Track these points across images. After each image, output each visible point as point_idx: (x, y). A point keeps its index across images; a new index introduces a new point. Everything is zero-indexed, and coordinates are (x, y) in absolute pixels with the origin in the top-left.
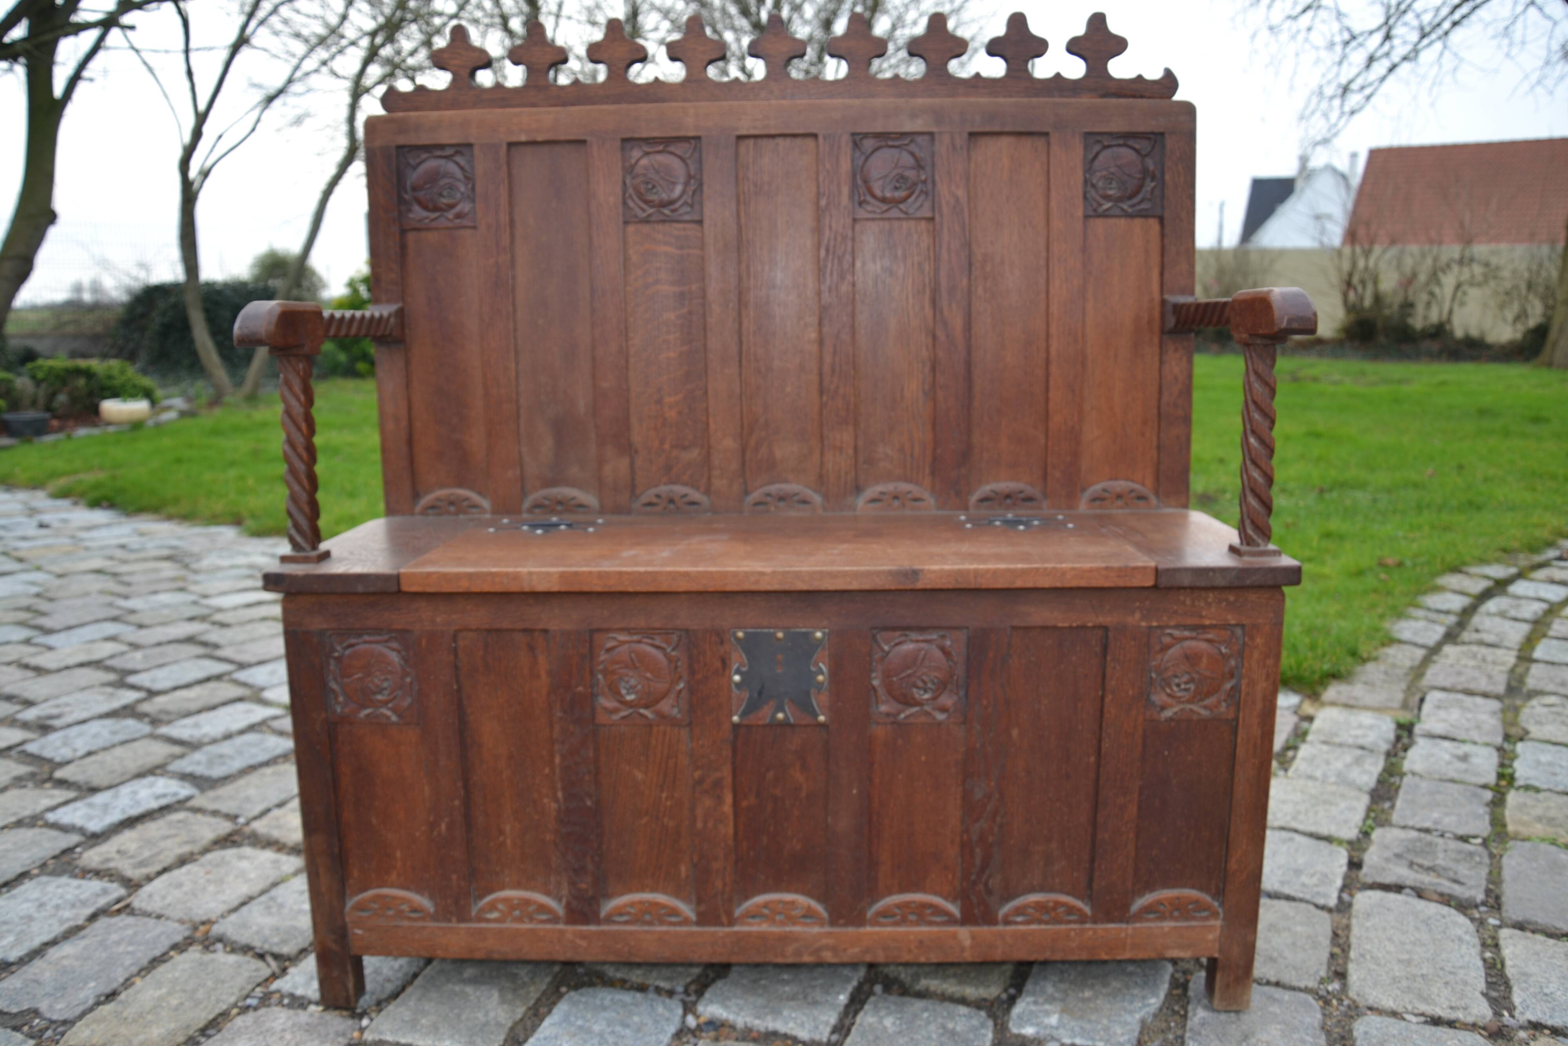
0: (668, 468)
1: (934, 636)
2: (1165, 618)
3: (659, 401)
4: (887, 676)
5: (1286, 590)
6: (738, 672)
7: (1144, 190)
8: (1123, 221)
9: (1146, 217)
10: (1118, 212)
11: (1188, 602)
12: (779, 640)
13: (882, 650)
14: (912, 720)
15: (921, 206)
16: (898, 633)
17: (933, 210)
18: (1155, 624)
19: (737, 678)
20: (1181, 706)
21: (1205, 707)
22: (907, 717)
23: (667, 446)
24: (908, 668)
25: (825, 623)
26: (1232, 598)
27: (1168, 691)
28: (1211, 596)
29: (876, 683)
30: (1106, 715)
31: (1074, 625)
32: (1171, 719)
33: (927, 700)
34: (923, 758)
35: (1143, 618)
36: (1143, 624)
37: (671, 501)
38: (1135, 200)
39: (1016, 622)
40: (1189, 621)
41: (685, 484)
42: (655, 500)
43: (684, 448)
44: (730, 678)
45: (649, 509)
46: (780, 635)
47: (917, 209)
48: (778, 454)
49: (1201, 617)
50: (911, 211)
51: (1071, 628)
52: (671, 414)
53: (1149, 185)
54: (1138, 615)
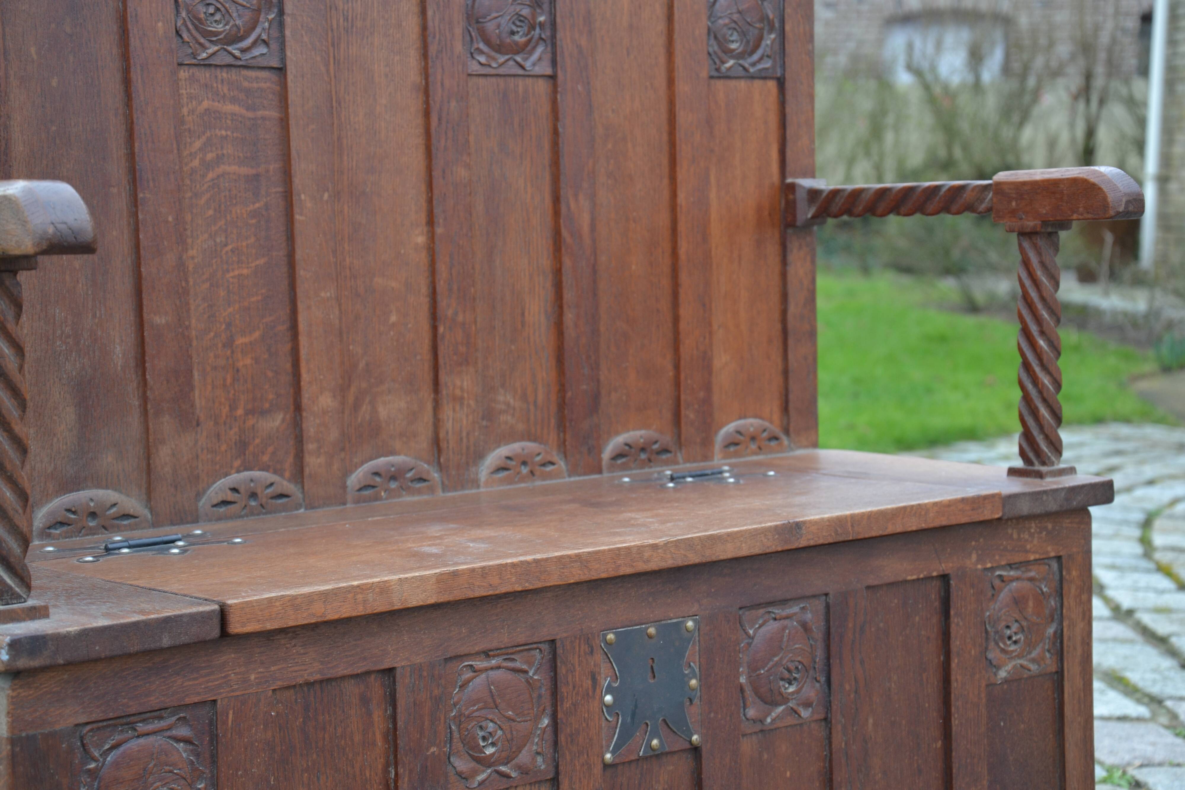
0: (242, 445)
1: (795, 609)
2: (997, 557)
3: (229, 343)
4: (753, 668)
5: (1094, 510)
6: (610, 690)
7: (763, 44)
8: (742, 84)
9: (765, 78)
10: (741, 72)
11: (1015, 536)
12: (650, 637)
13: (747, 633)
14: (779, 724)
15: (540, 59)
16: (761, 611)
17: (554, 63)
18: (989, 565)
19: (608, 698)
20: (1013, 663)
21: (1033, 661)
22: (773, 720)
23: (240, 412)
24: (775, 655)
25: (695, 608)
26: (1050, 526)
27: (1002, 645)
28: (1033, 526)
29: (743, 680)
30: (954, 685)
31: (922, 576)
32: (1006, 681)
33: (793, 693)
34: (788, 774)
35: (979, 560)
36: (979, 567)
37: (253, 495)
38: (755, 57)
39: (872, 581)
40: (1018, 558)
41: (265, 468)
42: (230, 496)
43: (263, 413)
44: (602, 698)
45: (222, 510)
46: (652, 630)
47: (534, 64)
48: (383, 412)
49: (1027, 552)
50: (528, 65)
51: (918, 579)
52: (245, 362)
53: (770, 38)
54: (974, 557)
